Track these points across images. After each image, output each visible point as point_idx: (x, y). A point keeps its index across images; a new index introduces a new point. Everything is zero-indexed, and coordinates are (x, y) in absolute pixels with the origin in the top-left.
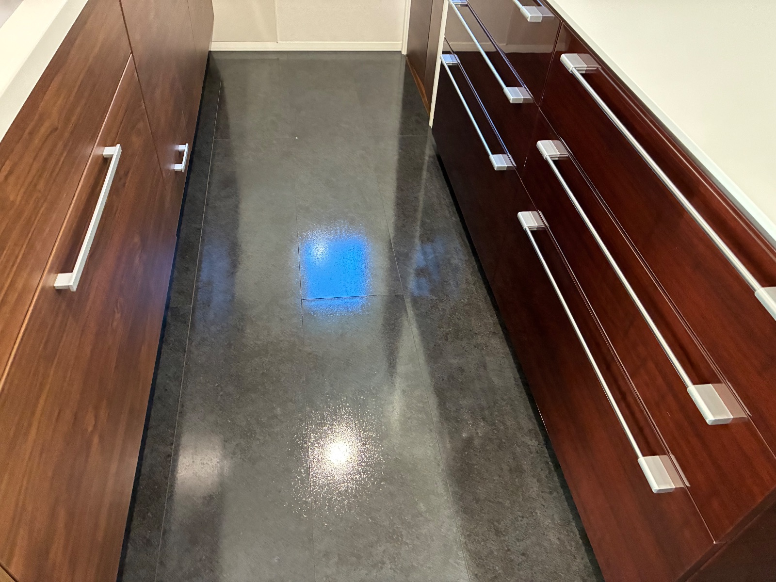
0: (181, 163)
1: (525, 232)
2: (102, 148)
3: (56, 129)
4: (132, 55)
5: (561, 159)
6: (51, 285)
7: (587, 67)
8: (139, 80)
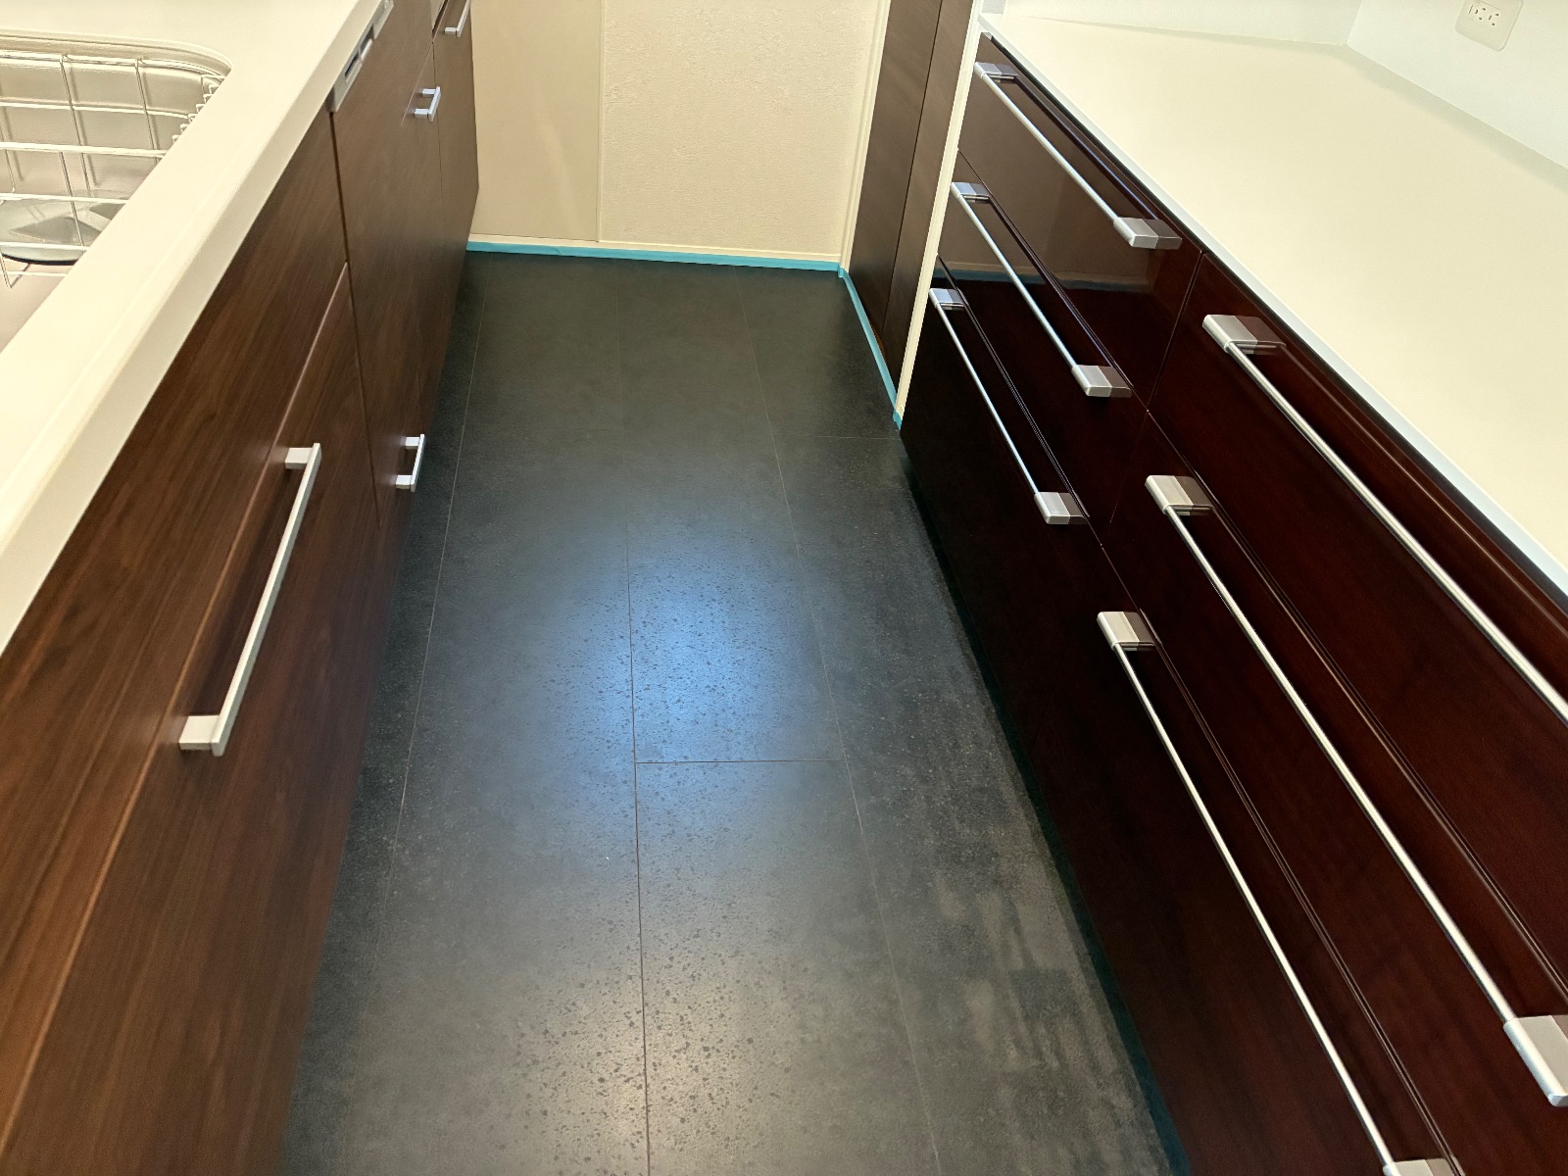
0: (410, 473)
1: (1114, 653)
2: (284, 449)
3: (212, 417)
4: (349, 264)
5: (1194, 514)
6: (176, 742)
7: (1259, 343)
8: (355, 314)
